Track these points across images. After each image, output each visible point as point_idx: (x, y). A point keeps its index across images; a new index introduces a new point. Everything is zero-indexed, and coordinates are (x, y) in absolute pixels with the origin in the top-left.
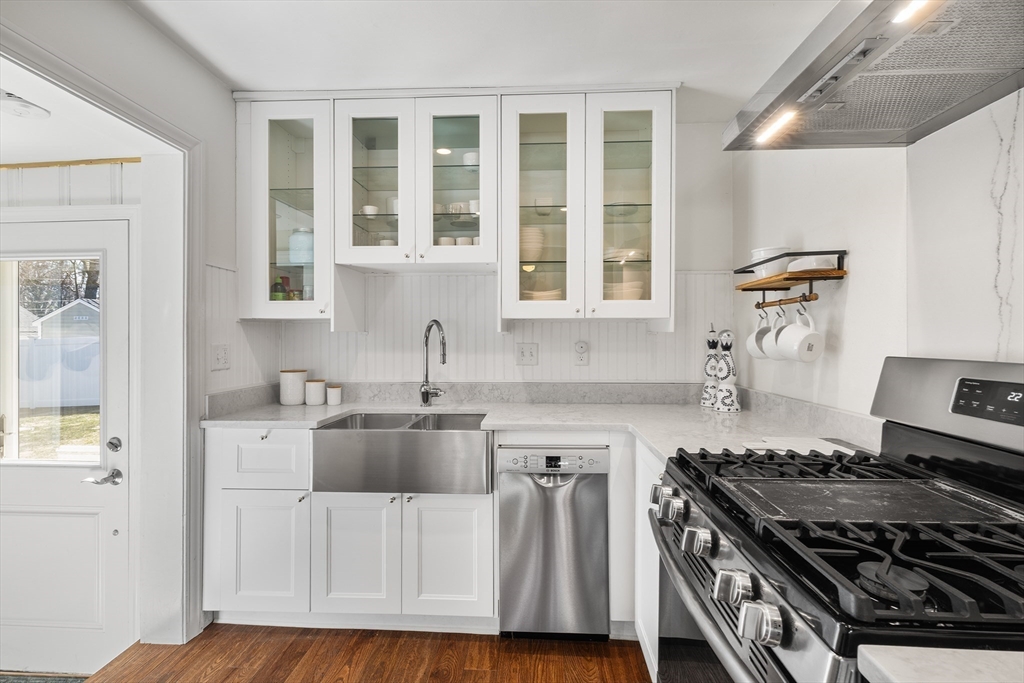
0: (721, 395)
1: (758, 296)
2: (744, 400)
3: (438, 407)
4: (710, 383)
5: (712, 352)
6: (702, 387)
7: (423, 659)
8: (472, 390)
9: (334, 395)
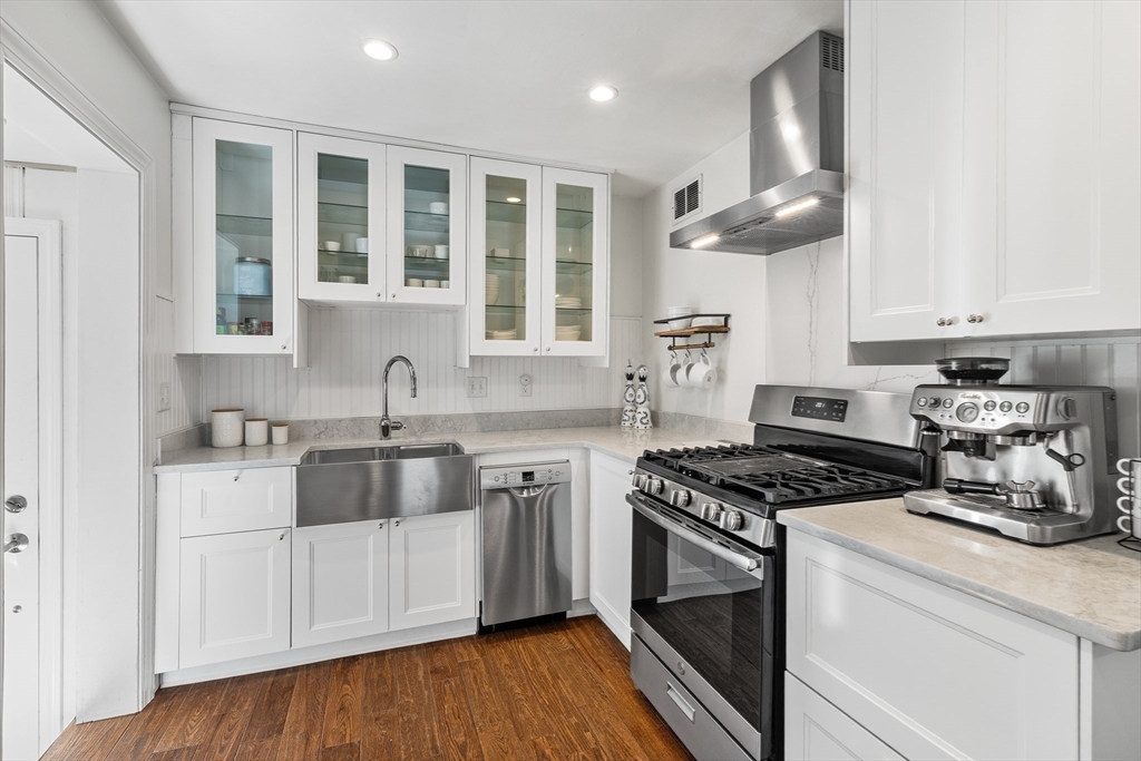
0: (639, 417)
1: (669, 341)
2: (655, 419)
3: (397, 439)
4: (629, 407)
5: (630, 382)
6: (621, 411)
7: (417, 665)
9: (280, 435)
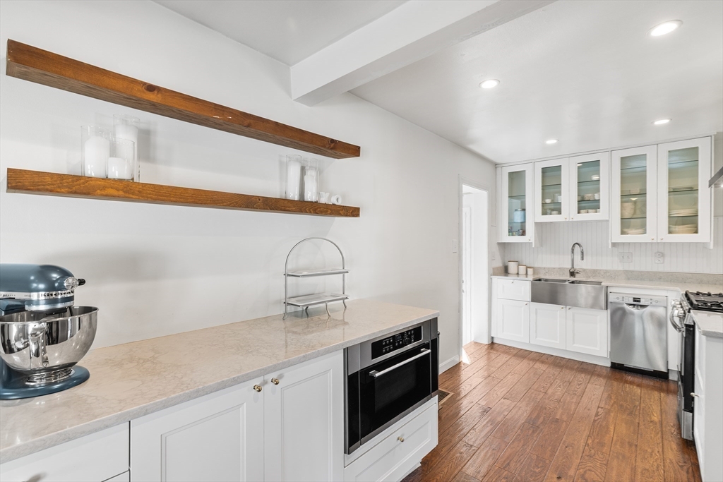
3: (577, 278)
8: (595, 272)
9: (530, 271)
